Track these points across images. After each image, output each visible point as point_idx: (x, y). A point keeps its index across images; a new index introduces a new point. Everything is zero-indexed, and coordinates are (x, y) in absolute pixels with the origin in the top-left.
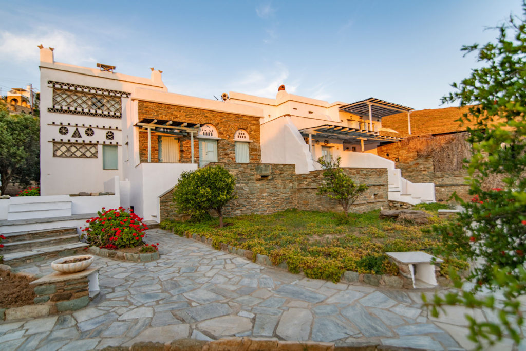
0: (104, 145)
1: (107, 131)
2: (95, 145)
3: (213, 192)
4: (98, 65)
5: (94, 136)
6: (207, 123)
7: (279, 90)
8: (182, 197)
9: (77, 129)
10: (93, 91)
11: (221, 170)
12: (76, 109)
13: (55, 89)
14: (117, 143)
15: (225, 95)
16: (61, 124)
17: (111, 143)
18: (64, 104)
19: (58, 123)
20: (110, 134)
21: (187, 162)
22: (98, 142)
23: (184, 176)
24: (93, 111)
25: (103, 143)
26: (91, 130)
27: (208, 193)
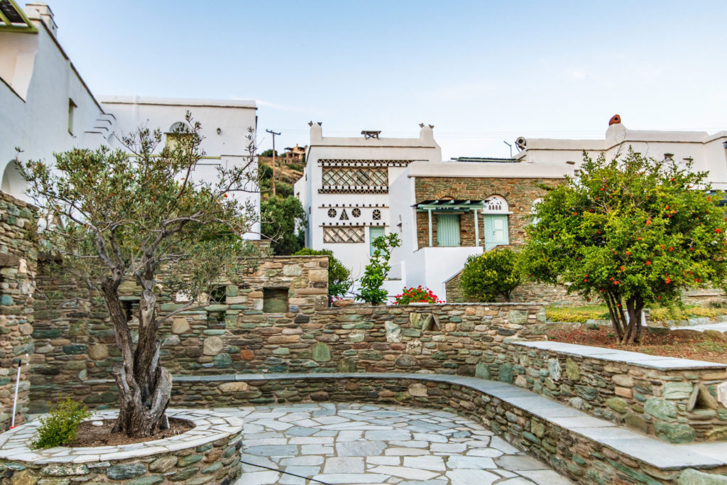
0: (371, 227)
1: (373, 210)
2: (361, 228)
3: (499, 276)
4: (363, 133)
5: (360, 217)
6: (493, 194)
7: (610, 124)
8: (469, 280)
9: (344, 210)
10: (359, 165)
11: (509, 253)
12: (343, 187)
13: (324, 168)
14: (384, 224)
15: (521, 141)
16: (330, 205)
17: (378, 224)
18: (331, 182)
19: (327, 205)
20: (376, 213)
21: (470, 245)
22: (364, 224)
23: (470, 260)
24: (359, 188)
25: (369, 225)
26: (358, 209)
27: (494, 275)
